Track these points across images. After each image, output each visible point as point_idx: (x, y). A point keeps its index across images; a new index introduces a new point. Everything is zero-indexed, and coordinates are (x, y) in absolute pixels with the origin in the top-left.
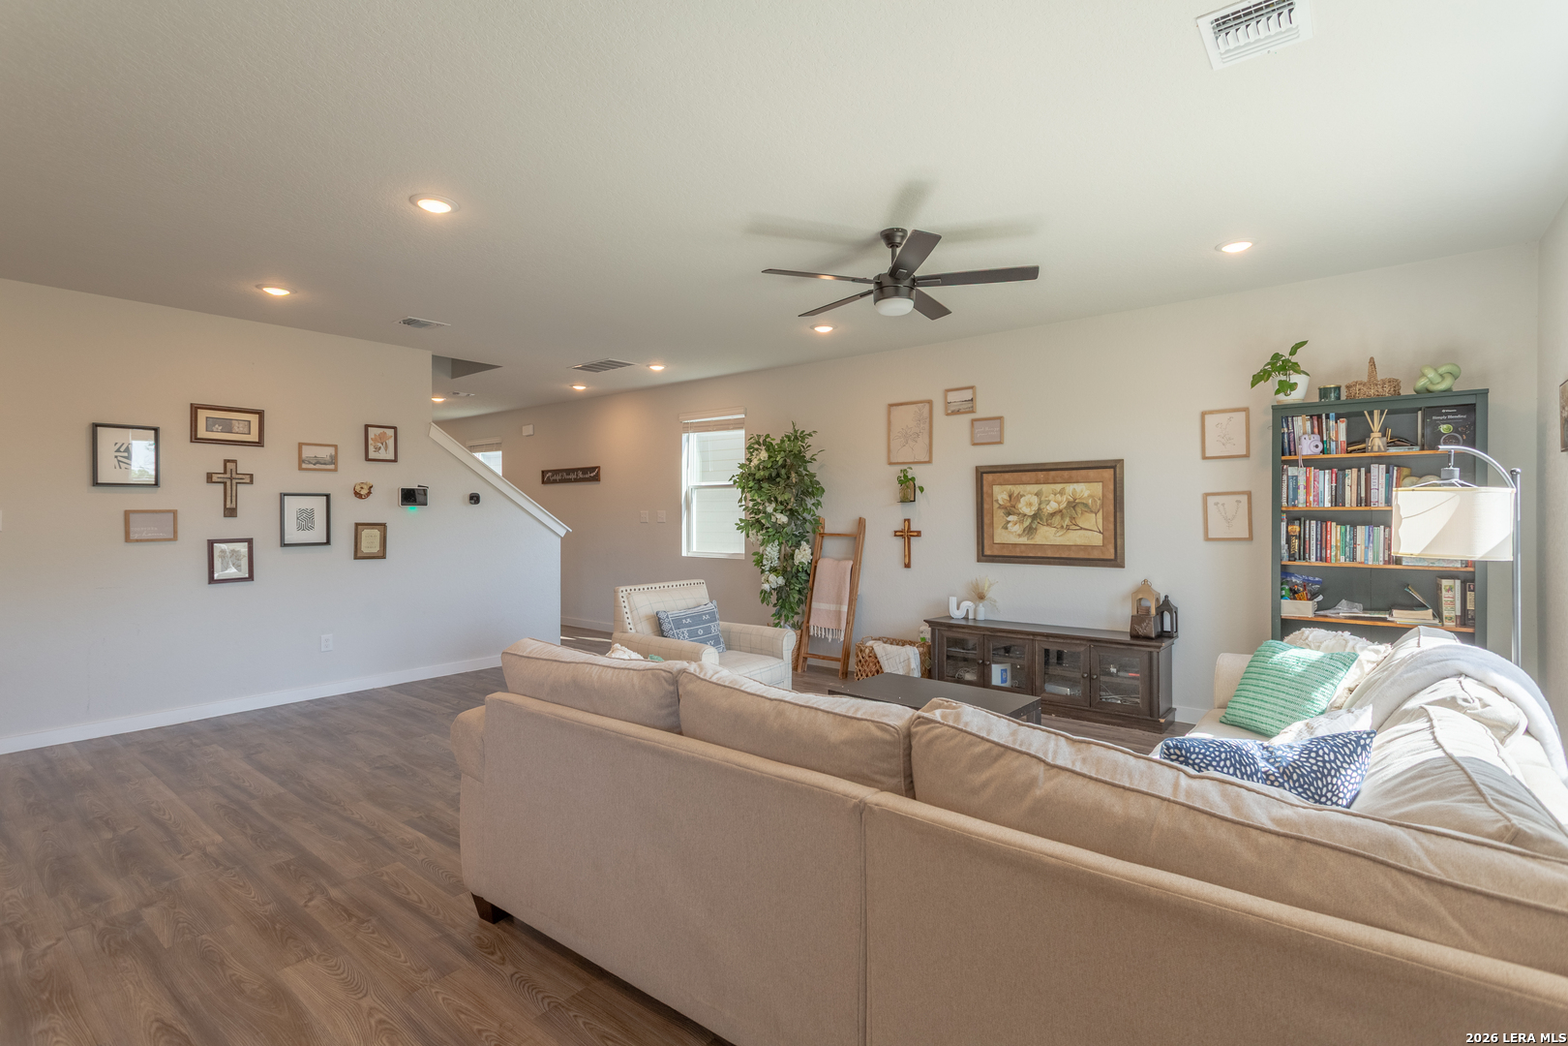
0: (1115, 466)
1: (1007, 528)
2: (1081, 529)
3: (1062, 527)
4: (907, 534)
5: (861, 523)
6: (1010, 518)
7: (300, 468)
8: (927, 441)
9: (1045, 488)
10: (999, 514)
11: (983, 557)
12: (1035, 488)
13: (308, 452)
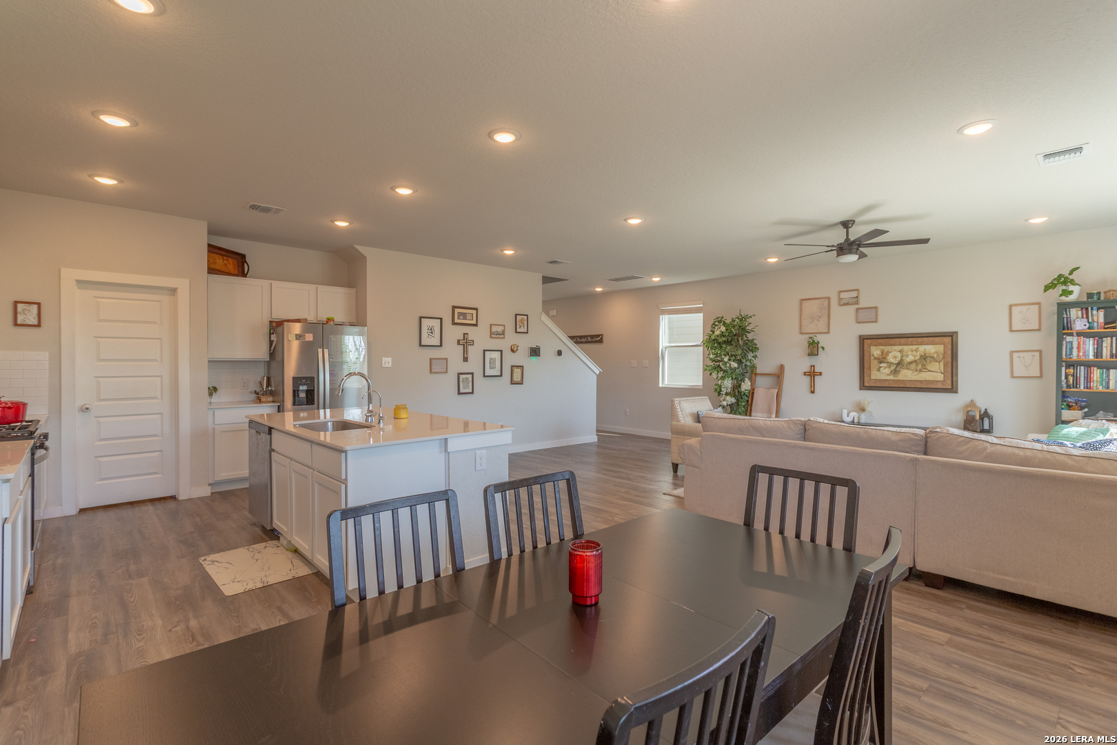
0: (953, 336)
1: (879, 371)
2: (930, 371)
3: (917, 370)
4: (812, 374)
5: (782, 367)
6: (882, 365)
7: (491, 337)
8: (827, 321)
9: (905, 348)
10: (874, 363)
11: (863, 386)
12: (899, 348)
13: (495, 329)
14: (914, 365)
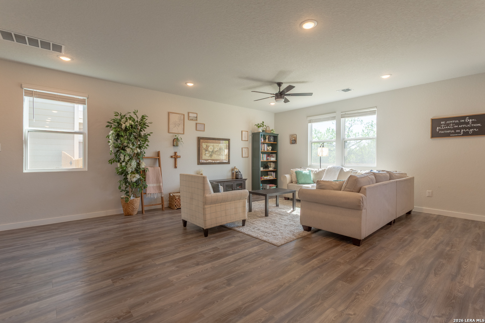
0: (229, 141)
1: (205, 155)
3: (218, 155)
4: (175, 157)
5: (158, 154)
6: (207, 152)
8: (183, 127)
9: (215, 144)
10: (204, 151)
11: (199, 163)
12: (212, 144)
14: (217, 152)
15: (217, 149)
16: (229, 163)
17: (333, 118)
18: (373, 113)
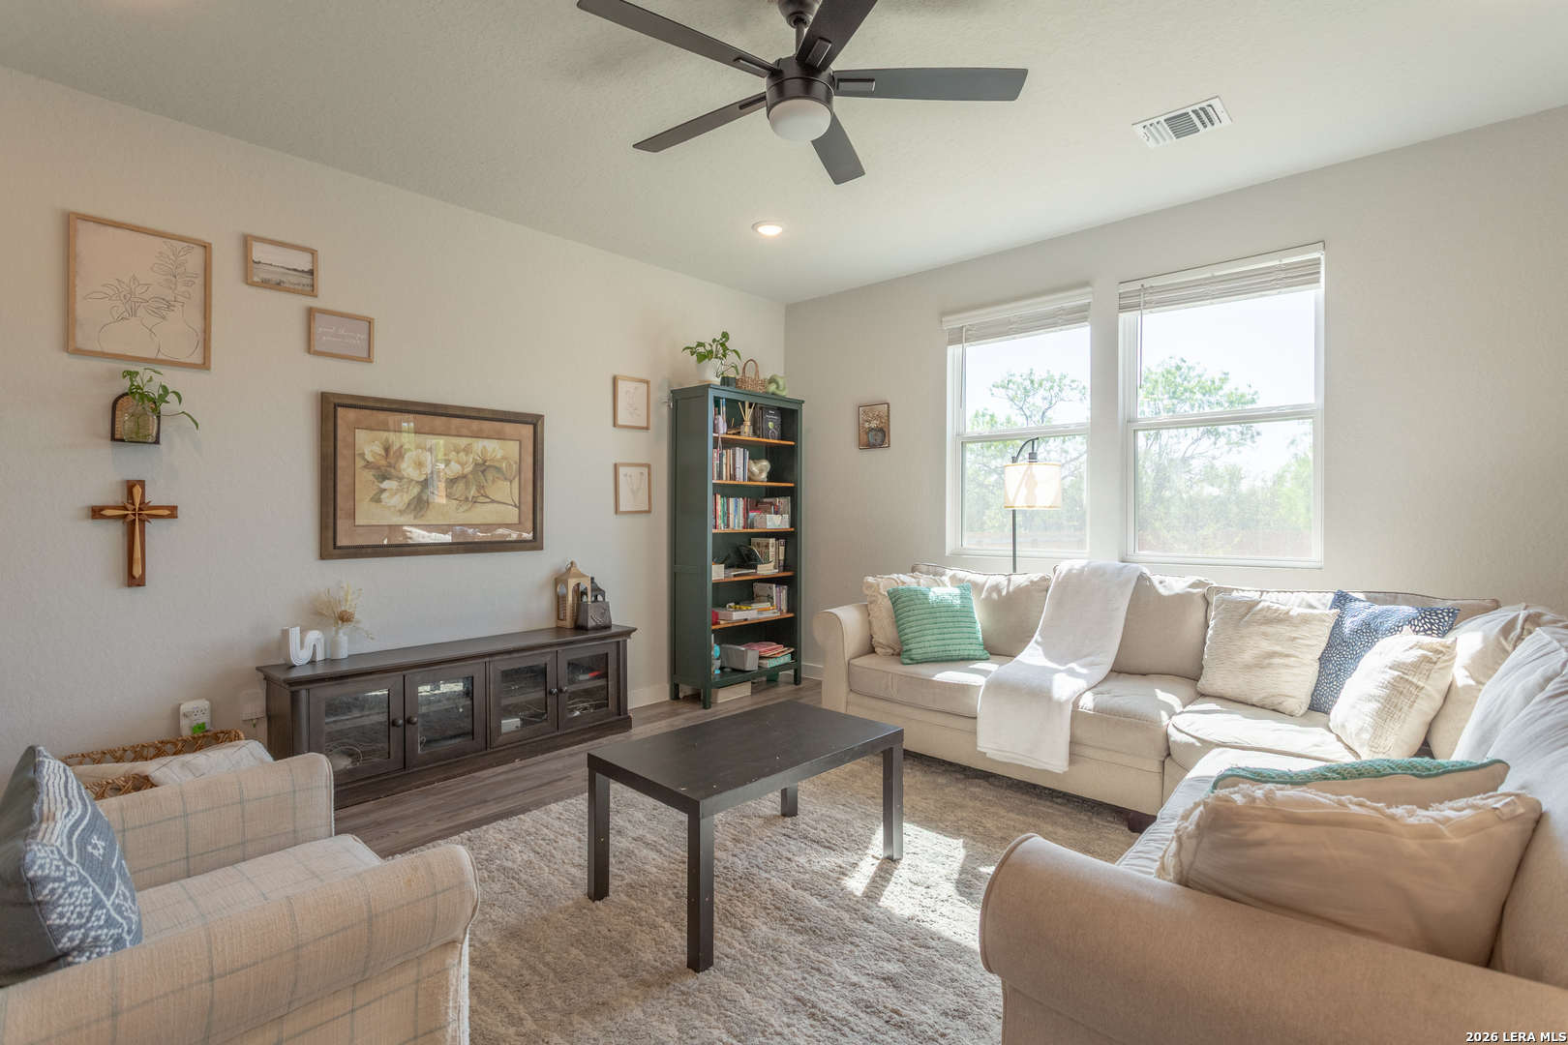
0: (535, 424)
1: (379, 501)
2: (493, 501)
3: (467, 499)
4: (139, 512)
6: (386, 484)
9: (444, 442)
10: (365, 477)
11: (330, 547)
12: (426, 440)
14: (461, 485)
15: (463, 465)
16: (535, 543)
17: (1077, 315)
18: (1305, 274)
